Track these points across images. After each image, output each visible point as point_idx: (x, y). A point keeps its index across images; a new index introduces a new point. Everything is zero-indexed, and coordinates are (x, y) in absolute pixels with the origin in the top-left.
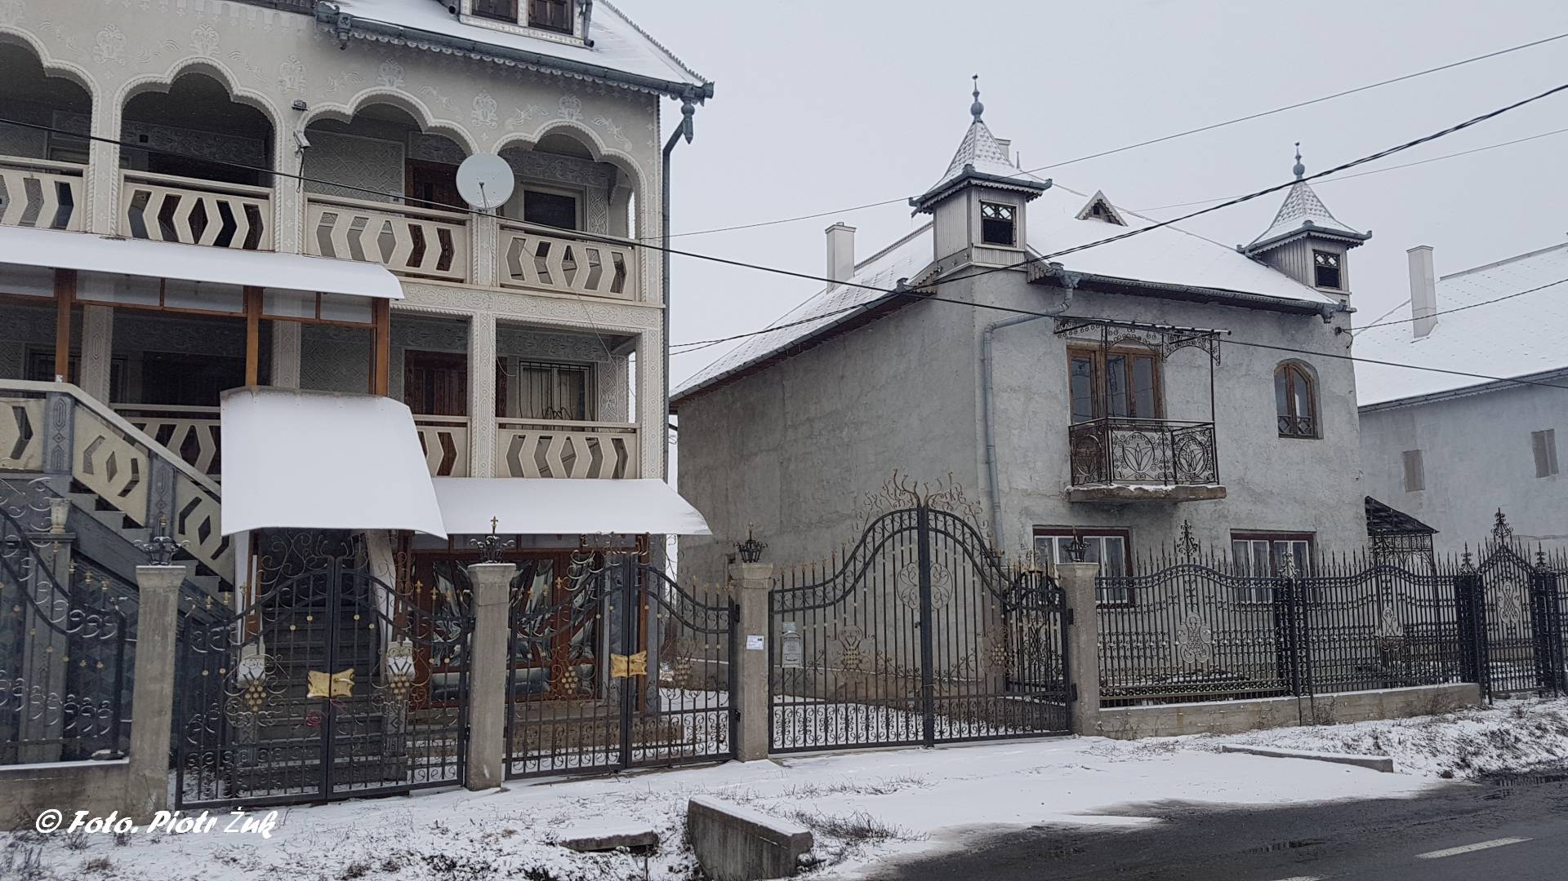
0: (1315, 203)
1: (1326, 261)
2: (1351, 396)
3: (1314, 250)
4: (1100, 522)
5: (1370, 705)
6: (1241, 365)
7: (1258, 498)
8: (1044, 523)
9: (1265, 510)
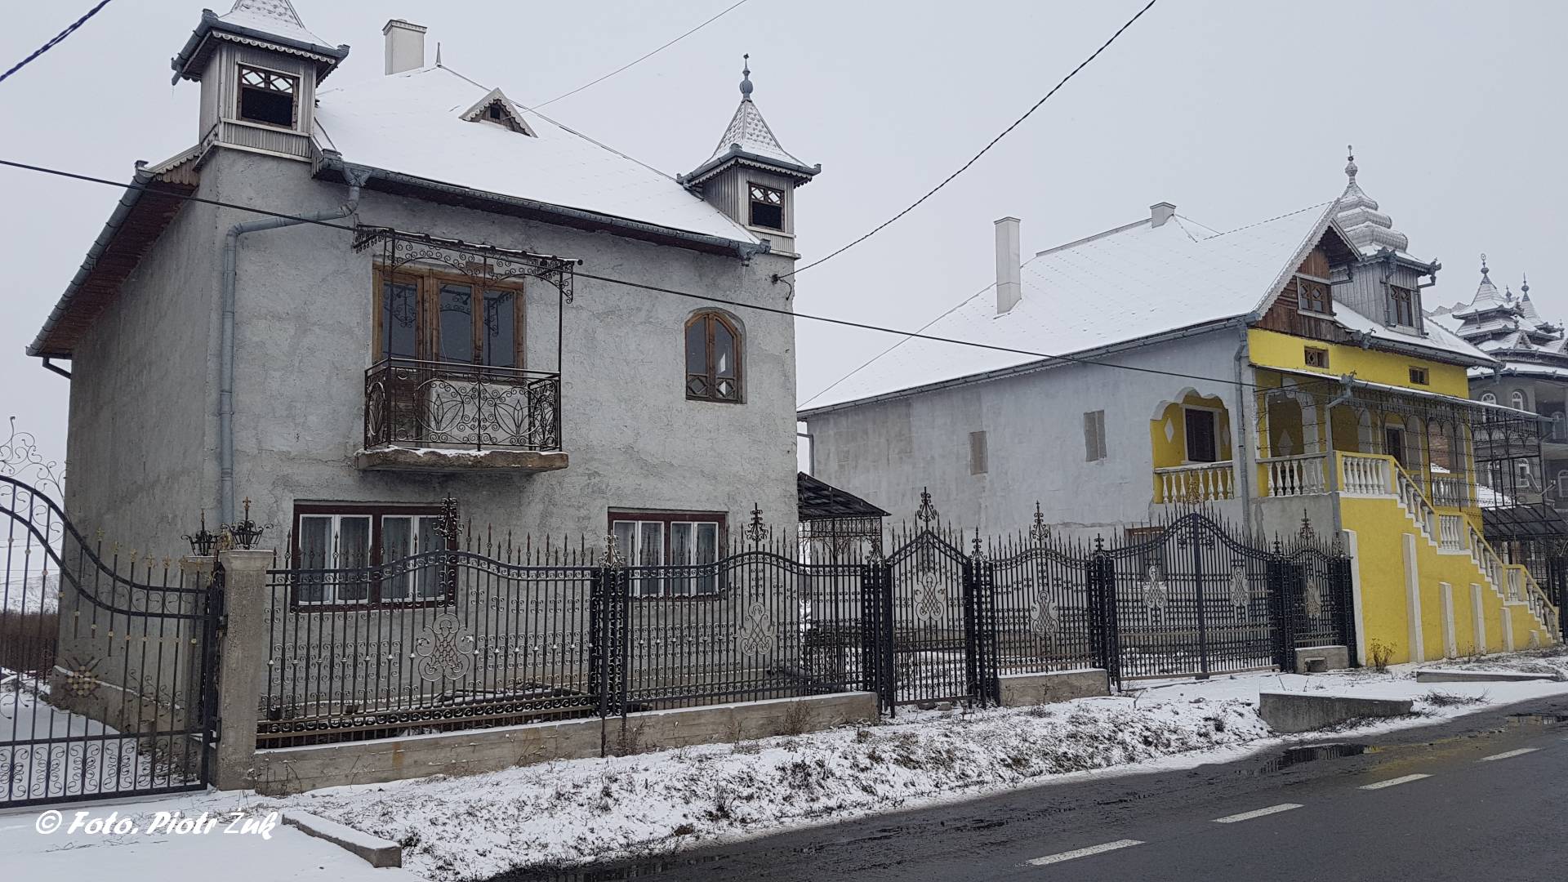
0: (759, 127)
1: (766, 195)
2: (787, 355)
3: (749, 182)
4: (407, 496)
5: (714, 723)
6: (639, 310)
7: (649, 469)
8: (314, 497)
9: (660, 485)
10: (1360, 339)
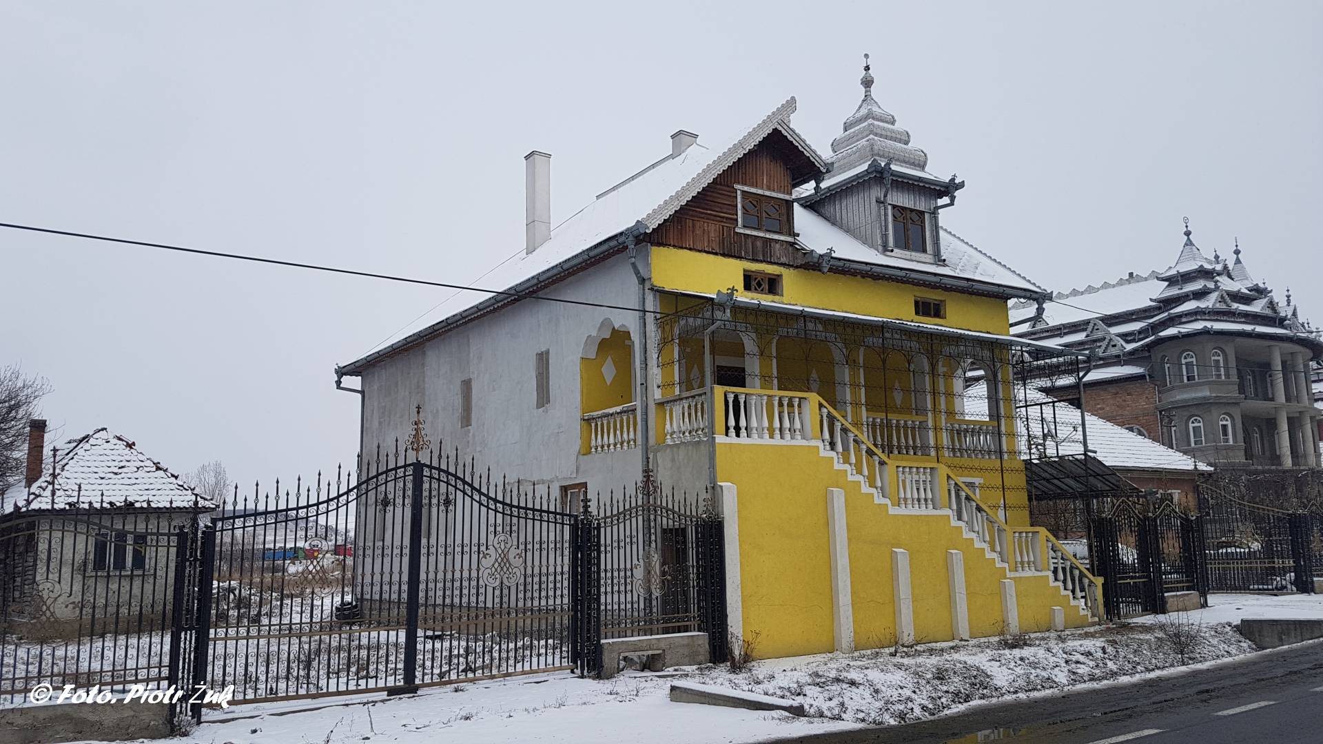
10: (816, 260)
